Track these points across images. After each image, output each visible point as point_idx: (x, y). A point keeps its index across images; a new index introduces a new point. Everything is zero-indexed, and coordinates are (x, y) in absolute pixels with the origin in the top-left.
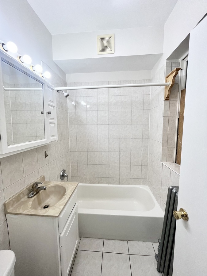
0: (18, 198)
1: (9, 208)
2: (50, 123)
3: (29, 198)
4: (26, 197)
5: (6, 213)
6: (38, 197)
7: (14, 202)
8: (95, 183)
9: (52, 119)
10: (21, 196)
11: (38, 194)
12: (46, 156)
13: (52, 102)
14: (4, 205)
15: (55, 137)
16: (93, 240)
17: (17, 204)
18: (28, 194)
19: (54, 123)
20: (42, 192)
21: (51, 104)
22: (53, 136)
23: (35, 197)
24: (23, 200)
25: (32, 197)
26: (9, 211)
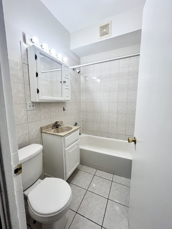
0: (47, 127)
1: (43, 130)
2: (66, 89)
3: (53, 129)
4: (51, 128)
5: (41, 132)
6: (57, 129)
7: (45, 128)
8: (98, 136)
9: (67, 86)
10: (49, 127)
11: (57, 128)
12: (64, 110)
13: (67, 76)
14: (41, 128)
15: (69, 98)
16: (90, 168)
17: (47, 130)
18: (52, 127)
19: (69, 89)
20: (59, 128)
21: (66, 77)
22: (67, 97)
23: (56, 129)
24: (49, 129)
25: (54, 129)
26: (43, 131)
